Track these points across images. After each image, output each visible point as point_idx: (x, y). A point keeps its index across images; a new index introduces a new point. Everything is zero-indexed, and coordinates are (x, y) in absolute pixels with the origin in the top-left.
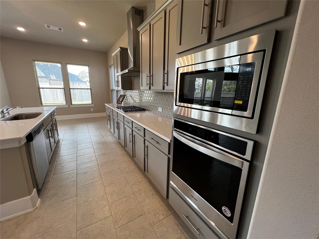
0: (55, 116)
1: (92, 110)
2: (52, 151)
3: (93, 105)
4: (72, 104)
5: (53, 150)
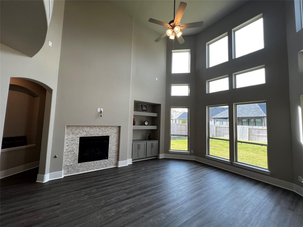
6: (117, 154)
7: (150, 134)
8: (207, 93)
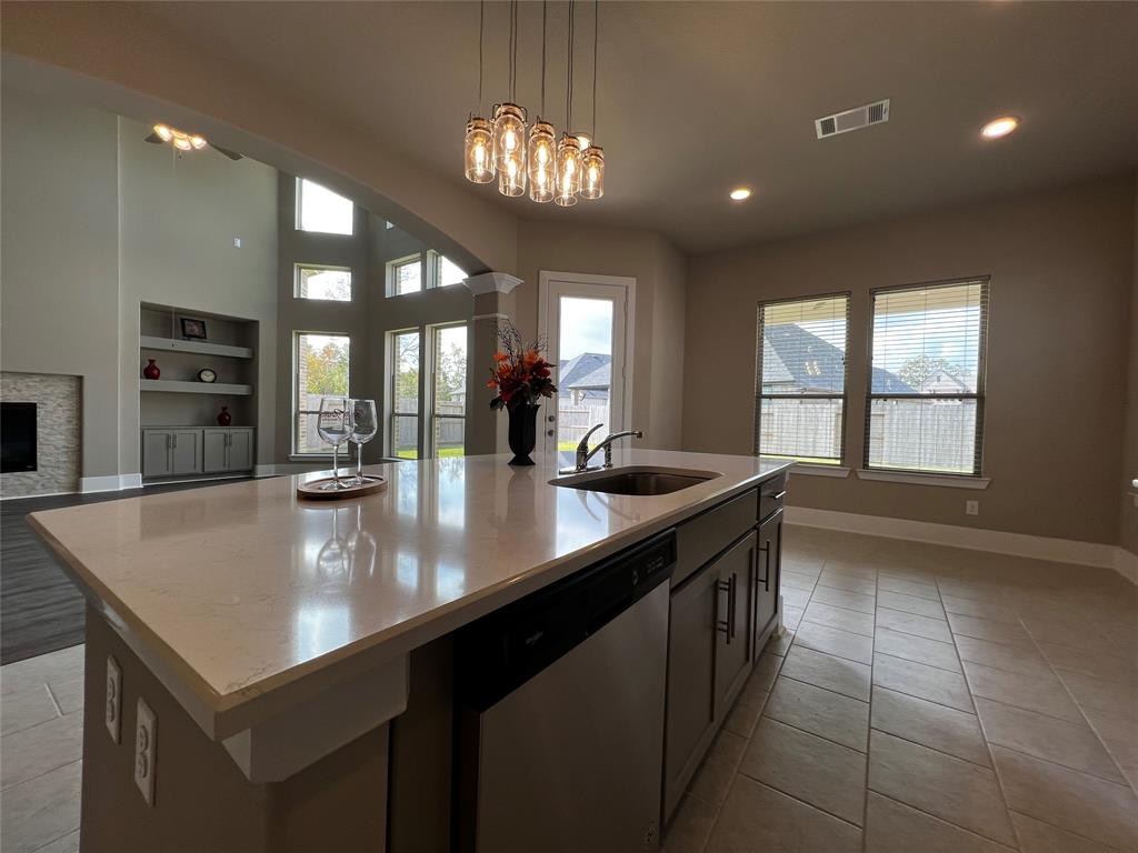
0: (780, 502)
1: (972, 507)
2: (712, 719)
3: (982, 485)
4: (866, 466)
5: (719, 718)
6: (74, 458)
7: (224, 409)
8: (388, 294)
